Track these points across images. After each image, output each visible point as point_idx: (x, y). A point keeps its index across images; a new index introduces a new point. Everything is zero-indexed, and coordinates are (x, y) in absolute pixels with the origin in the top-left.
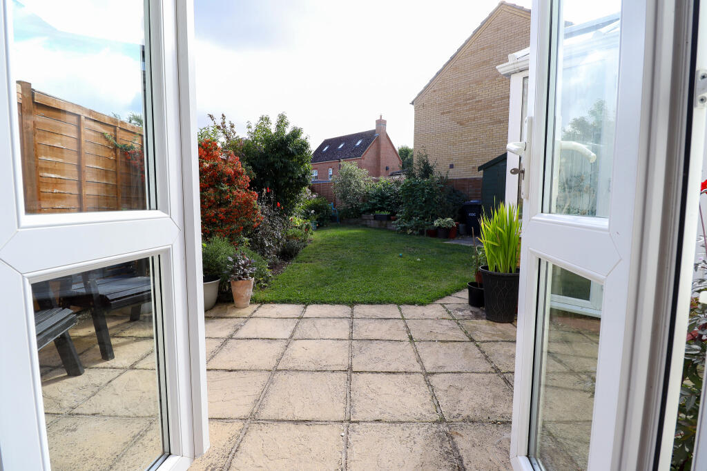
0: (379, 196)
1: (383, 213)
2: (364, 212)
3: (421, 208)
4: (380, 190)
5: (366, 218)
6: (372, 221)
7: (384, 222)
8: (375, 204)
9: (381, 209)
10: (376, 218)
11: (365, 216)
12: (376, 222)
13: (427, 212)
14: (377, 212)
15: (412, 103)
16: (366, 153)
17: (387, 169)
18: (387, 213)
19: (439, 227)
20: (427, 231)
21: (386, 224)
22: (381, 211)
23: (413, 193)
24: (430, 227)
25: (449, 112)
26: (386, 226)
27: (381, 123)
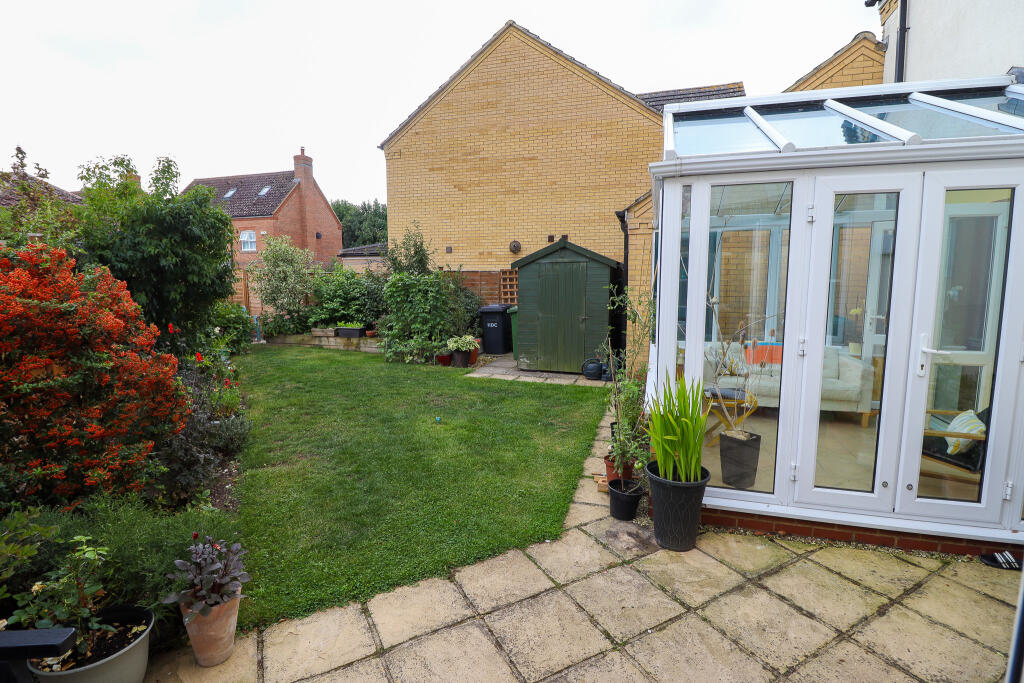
0: (339, 296)
1: (350, 326)
2: (315, 324)
3: (425, 322)
4: (341, 285)
5: (320, 334)
6: (331, 339)
7: (355, 341)
8: (335, 310)
9: (347, 318)
10: (337, 334)
11: (317, 331)
12: (339, 340)
13: (433, 327)
14: (341, 325)
15: (382, 147)
16: (279, 210)
17: (318, 236)
18: (357, 326)
19: (458, 350)
20: (437, 356)
21: (359, 344)
22: (347, 321)
23: (408, 296)
24: (444, 351)
25: (442, 169)
26: (358, 346)
27: (304, 161)
